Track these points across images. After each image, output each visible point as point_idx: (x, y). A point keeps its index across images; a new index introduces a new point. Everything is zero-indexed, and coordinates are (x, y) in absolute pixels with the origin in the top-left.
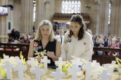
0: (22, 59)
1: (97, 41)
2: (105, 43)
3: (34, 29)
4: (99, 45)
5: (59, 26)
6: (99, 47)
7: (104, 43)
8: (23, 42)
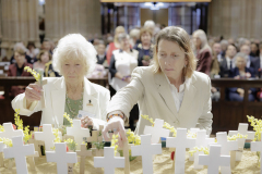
0: (20, 129)
1: (228, 60)
2: (252, 65)
3: (42, 26)
4: (235, 72)
5: (118, 16)
6: (237, 78)
7: (248, 65)
8: (14, 72)
